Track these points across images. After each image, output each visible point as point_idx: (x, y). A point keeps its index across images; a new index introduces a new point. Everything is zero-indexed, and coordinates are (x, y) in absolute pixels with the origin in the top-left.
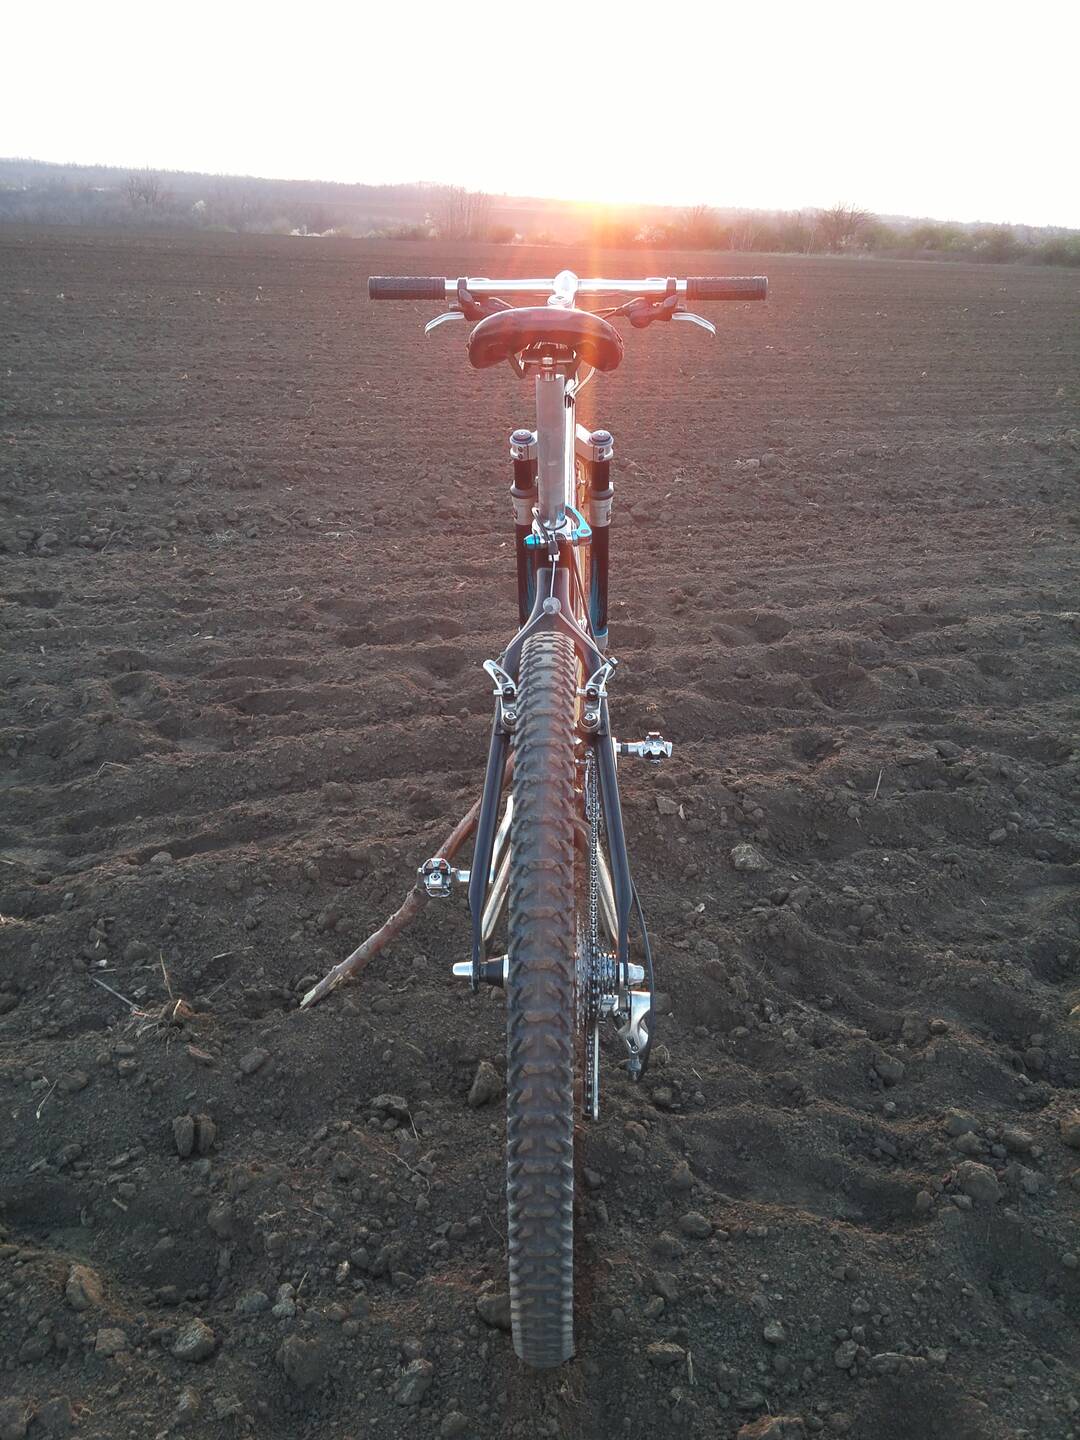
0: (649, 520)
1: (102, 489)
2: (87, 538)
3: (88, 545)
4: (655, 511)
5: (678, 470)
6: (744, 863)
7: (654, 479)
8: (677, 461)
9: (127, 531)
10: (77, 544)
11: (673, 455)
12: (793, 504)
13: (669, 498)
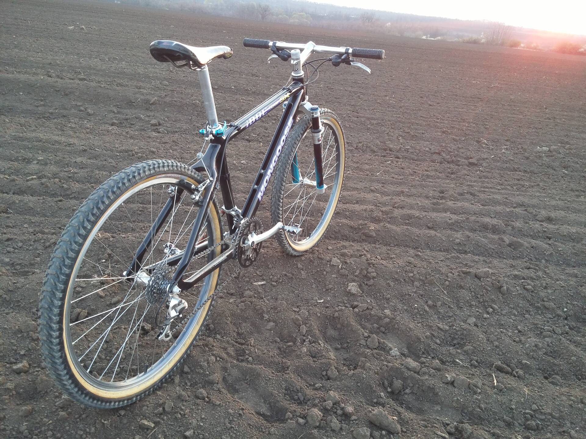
0: (476, 165)
1: (263, 121)
2: (248, 137)
3: (247, 140)
4: (481, 162)
5: (506, 147)
6: (349, 290)
7: (492, 149)
8: (508, 143)
9: (263, 137)
10: (243, 139)
11: (507, 140)
12: (555, 170)
13: (493, 158)
